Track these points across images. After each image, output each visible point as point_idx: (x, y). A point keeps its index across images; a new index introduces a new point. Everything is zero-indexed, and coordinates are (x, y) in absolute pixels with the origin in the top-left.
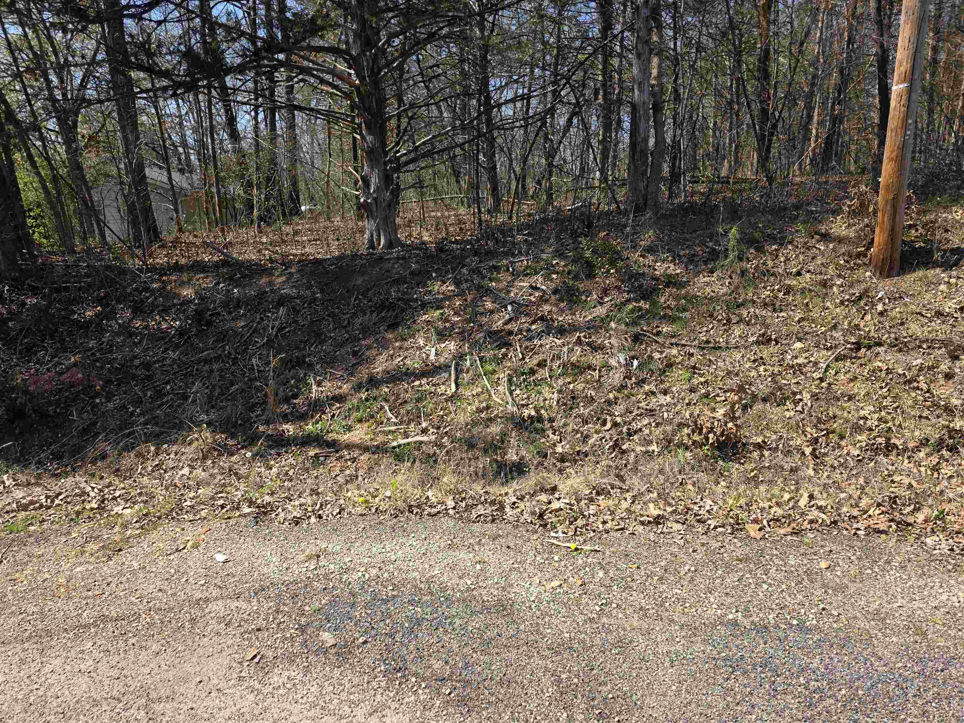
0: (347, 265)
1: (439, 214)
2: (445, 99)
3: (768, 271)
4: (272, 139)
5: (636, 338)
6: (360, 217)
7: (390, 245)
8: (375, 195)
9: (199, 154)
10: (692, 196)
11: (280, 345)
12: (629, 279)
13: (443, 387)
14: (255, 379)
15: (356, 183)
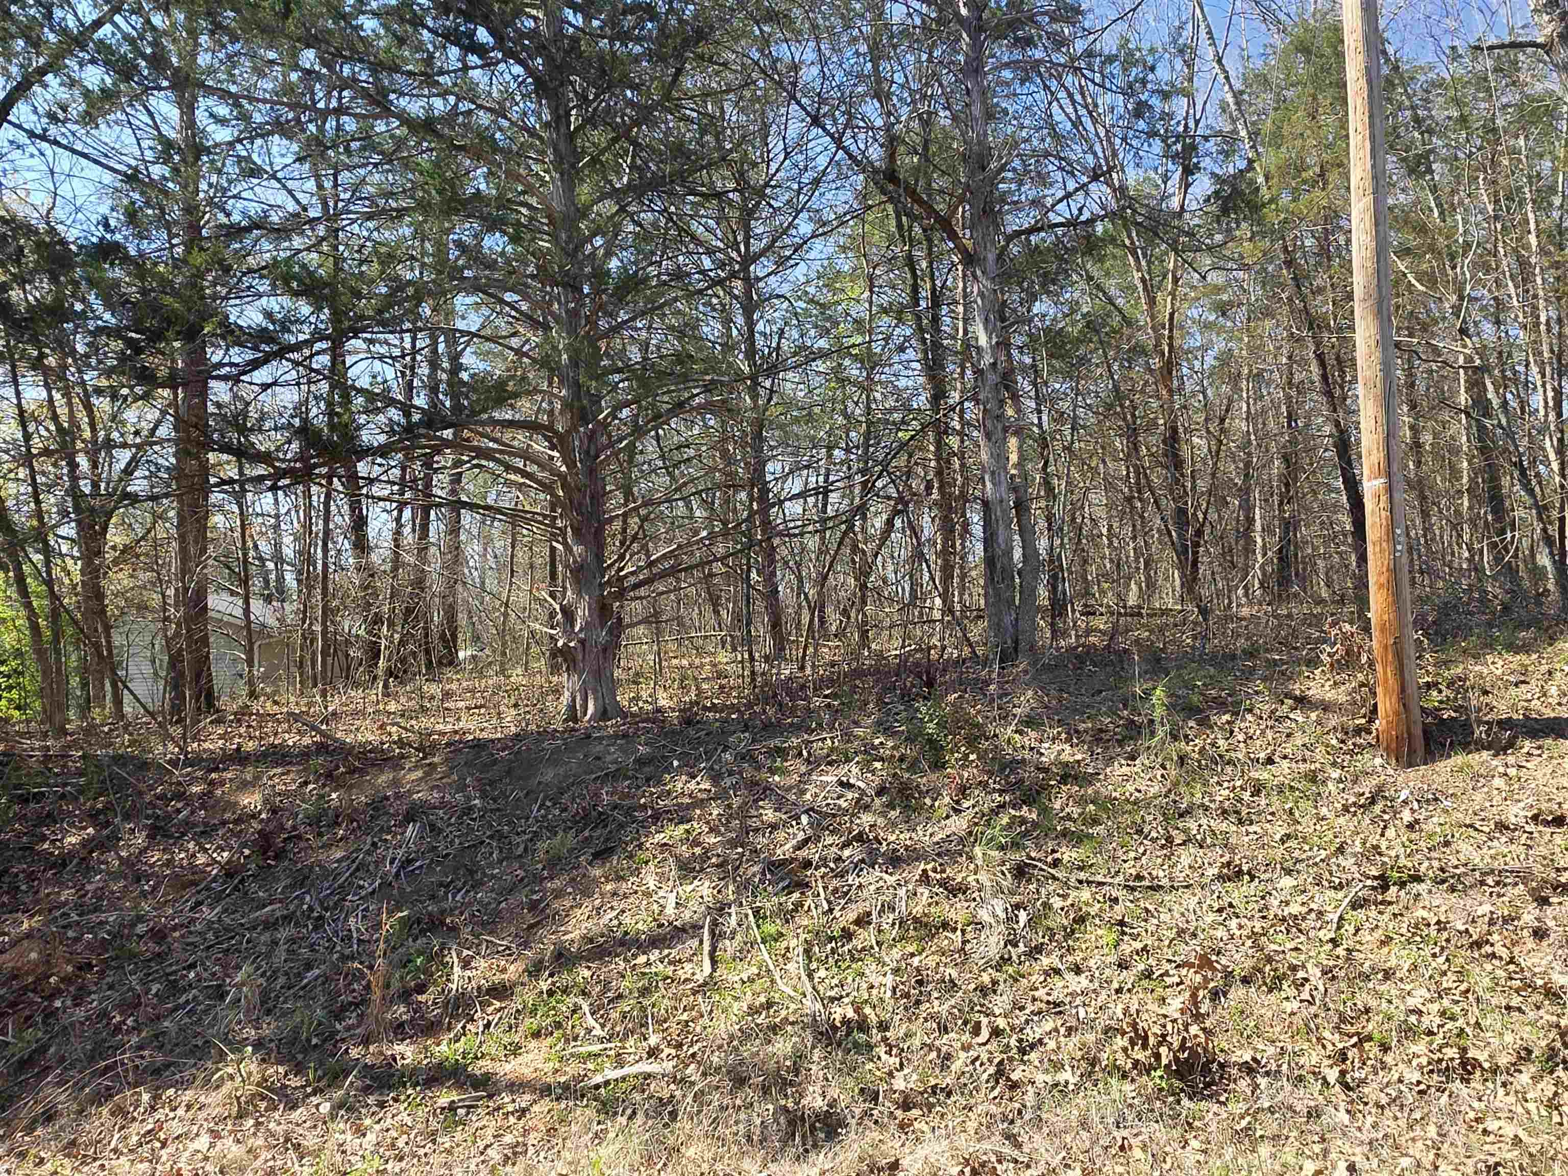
0: (529, 749)
1: (685, 662)
2: (699, 493)
3: (1221, 756)
4: (420, 550)
5: (1021, 872)
6: (555, 669)
7: (603, 714)
8: (582, 636)
9: (300, 573)
10: (1087, 636)
11: (401, 890)
12: (1002, 770)
13: (688, 966)
14: (352, 958)
15: (552, 615)
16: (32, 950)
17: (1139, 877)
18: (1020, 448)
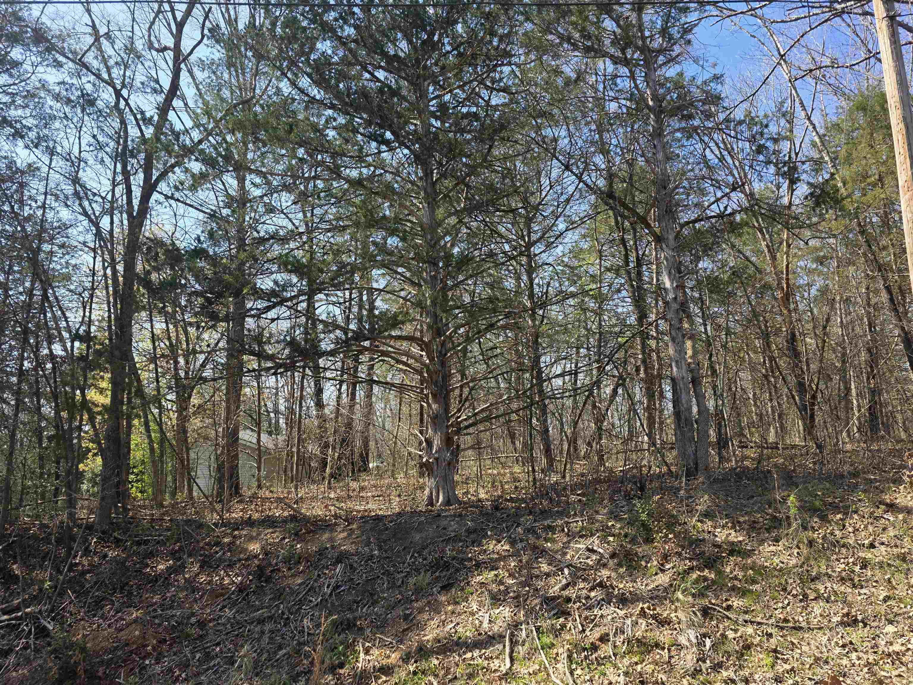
0: (406, 522)
1: (495, 472)
2: (502, 374)
3: (838, 542)
4: (350, 407)
5: (706, 612)
6: (422, 475)
7: (448, 502)
8: (436, 455)
9: (287, 419)
10: (742, 462)
11: (333, 604)
12: (690, 544)
13: (496, 662)
14: (304, 644)
15: (420, 443)
16: (136, 630)
17: (786, 621)
18: (693, 347)
